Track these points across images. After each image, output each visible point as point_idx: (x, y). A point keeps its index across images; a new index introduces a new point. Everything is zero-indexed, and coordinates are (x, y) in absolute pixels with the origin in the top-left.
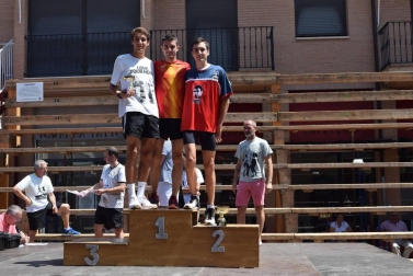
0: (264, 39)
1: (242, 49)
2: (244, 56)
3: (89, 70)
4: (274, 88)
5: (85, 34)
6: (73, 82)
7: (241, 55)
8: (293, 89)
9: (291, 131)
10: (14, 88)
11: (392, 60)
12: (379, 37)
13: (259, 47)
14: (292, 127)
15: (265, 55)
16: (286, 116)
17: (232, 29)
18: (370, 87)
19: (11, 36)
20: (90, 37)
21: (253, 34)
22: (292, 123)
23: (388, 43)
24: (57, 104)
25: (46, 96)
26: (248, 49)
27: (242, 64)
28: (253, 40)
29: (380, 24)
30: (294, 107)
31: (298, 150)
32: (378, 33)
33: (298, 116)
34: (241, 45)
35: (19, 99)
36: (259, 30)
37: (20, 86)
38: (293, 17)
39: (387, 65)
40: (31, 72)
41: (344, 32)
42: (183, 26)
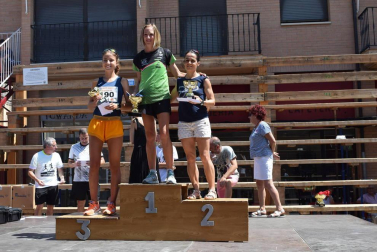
0: (251, 25)
1: (230, 35)
2: (233, 41)
3: (90, 55)
4: (261, 70)
5: (86, 22)
6: (75, 67)
7: (230, 40)
8: (279, 71)
9: (277, 111)
10: (21, 73)
11: (372, 43)
12: (359, 21)
13: (246, 33)
14: (279, 106)
15: (252, 40)
16: (272, 96)
17: (222, 17)
18: (351, 68)
19: (18, 26)
20: (90, 25)
21: (241, 20)
22: (278, 103)
23: (367, 27)
24: (60, 87)
25: (50, 80)
26: (236, 35)
27: (231, 48)
28: (241, 26)
29: (359, 10)
30: (279, 88)
31: (283, 128)
32: (358, 18)
33: (284, 96)
34: (230, 31)
35: (26, 82)
36: (246, 17)
37: (26, 71)
38: (278, 4)
39: (367, 48)
40: (37, 58)
41: (326, 18)
42: (176, 14)
